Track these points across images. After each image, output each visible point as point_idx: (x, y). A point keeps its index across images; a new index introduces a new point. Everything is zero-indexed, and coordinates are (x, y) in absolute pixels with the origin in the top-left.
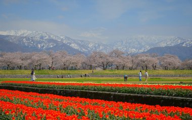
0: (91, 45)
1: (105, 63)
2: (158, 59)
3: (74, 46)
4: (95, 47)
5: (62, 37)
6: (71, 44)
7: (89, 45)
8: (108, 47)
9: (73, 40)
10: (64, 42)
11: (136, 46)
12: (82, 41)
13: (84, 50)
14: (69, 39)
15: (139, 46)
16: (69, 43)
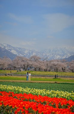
0: (26, 52)
1: (26, 66)
2: (67, 64)
3: (13, 52)
4: (29, 53)
5: (5, 45)
6: (11, 50)
7: (25, 52)
8: (39, 54)
9: (13, 47)
10: (6, 49)
11: (60, 53)
12: (20, 48)
13: (21, 55)
14: (10, 46)
15: (62, 54)
16: (10, 49)
